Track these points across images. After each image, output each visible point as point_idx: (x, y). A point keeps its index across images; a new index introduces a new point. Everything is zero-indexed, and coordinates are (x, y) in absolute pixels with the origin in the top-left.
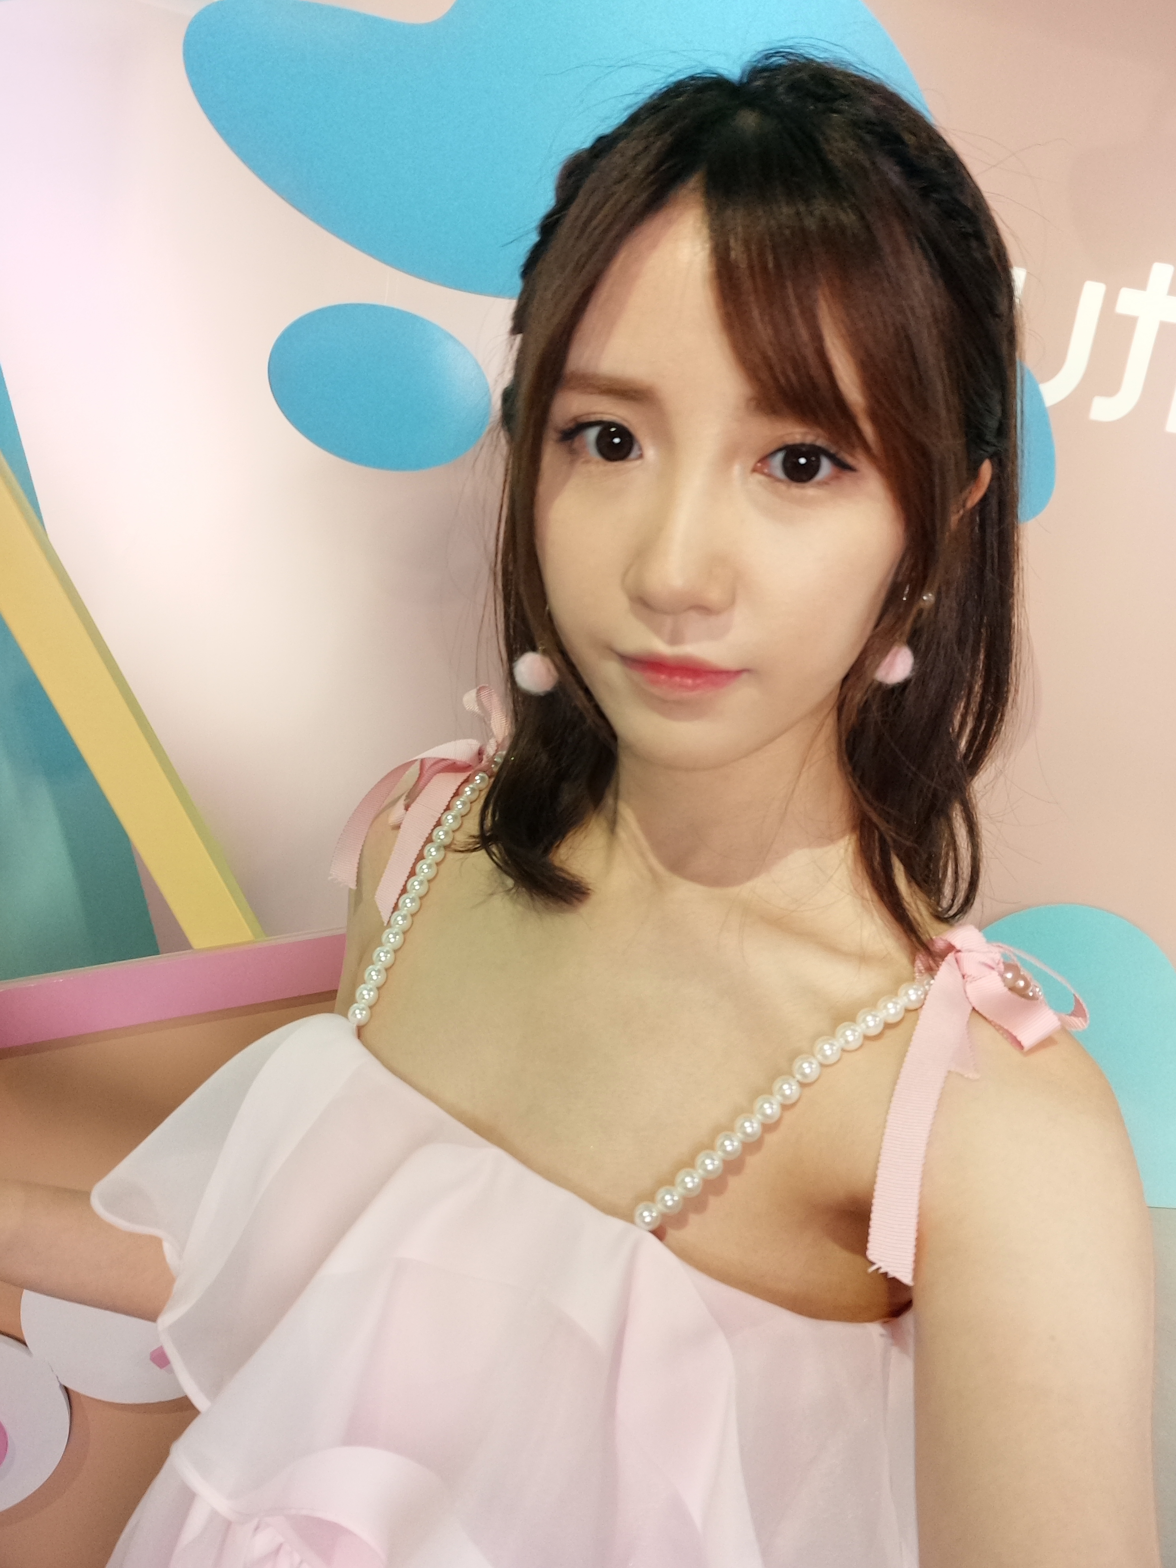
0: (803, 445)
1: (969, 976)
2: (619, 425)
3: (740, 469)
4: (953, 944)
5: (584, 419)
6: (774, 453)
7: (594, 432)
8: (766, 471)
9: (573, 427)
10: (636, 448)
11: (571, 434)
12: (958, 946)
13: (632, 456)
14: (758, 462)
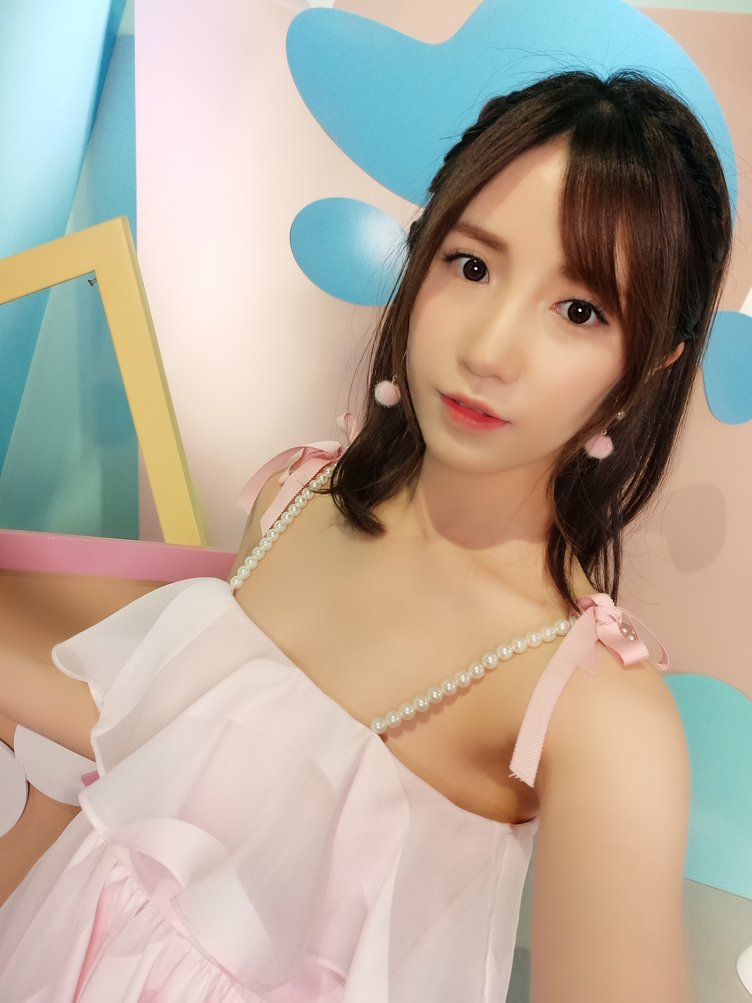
0: (583, 301)
1: (600, 621)
2: (481, 260)
3: (543, 305)
4: (594, 601)
5: (462, 251)
6: (565, 302)
7: (465, 260)
8: (558, 310)
9: (454, 254)
10: (486, 276)
11: (451, 258)
12: (597, 603)
13: (483, 280)
14: (554, 304)
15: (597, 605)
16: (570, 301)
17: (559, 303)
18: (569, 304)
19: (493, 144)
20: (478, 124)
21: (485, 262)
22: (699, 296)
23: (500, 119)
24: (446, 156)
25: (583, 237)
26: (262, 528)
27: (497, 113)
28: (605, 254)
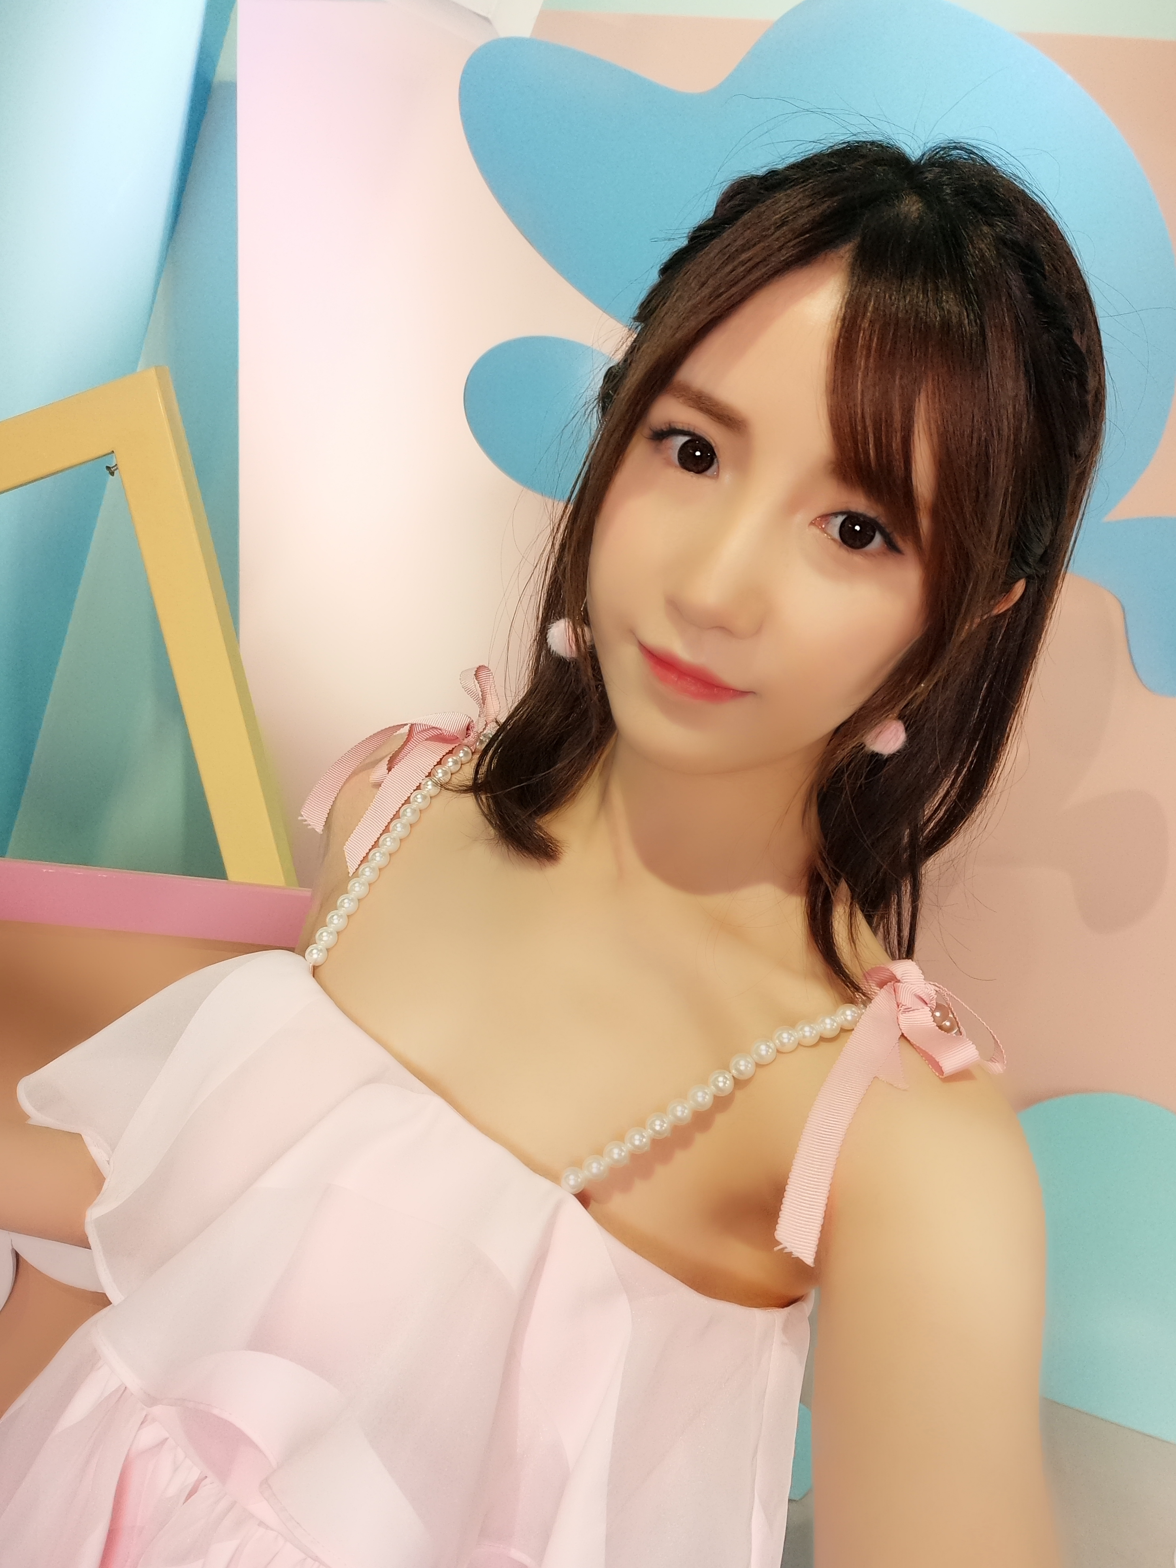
0: (863, 515)
1: (903, 1005)
2: (707, 442)
3: (802, 518)
4: (895, 974)
5: (679, 427)
6: (836, 514)
7: (682, 440)
8: (823, 526)
9: (665, 430)
10: (714, 467)
11: (661, 435)
12: (899, 977)
13: (709, 472)
14: (818, 517)
15: (899, 981)
16: (842, 513)
17: (826, 517)
18: (840, 519)
19: (731, 258)
20: (713, 218)
21: (713, 445)
22: (1047, 509)
23: (746, 217)
24: (662, 267)
25: (863, 416)
26: (347, 860)
27: (742, 205)
28: (896, 443)
